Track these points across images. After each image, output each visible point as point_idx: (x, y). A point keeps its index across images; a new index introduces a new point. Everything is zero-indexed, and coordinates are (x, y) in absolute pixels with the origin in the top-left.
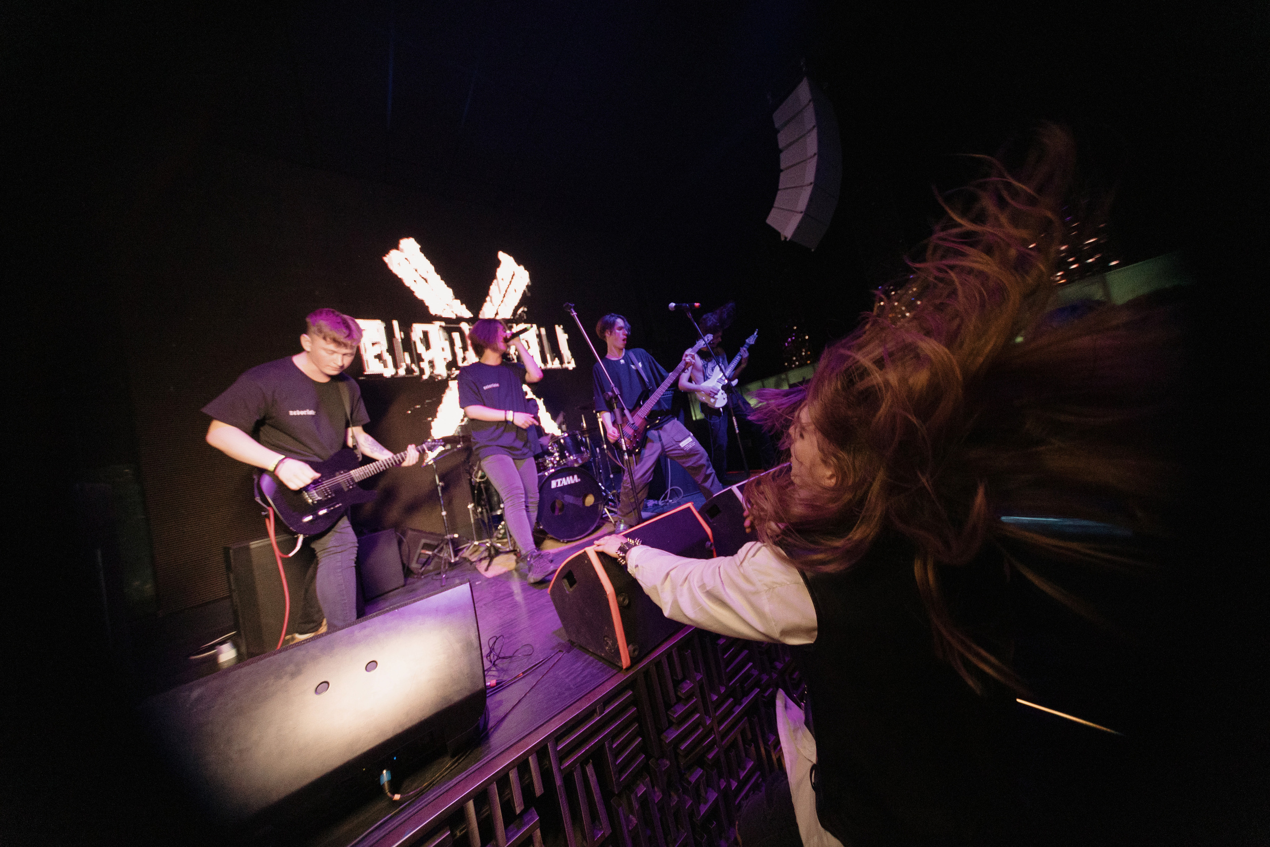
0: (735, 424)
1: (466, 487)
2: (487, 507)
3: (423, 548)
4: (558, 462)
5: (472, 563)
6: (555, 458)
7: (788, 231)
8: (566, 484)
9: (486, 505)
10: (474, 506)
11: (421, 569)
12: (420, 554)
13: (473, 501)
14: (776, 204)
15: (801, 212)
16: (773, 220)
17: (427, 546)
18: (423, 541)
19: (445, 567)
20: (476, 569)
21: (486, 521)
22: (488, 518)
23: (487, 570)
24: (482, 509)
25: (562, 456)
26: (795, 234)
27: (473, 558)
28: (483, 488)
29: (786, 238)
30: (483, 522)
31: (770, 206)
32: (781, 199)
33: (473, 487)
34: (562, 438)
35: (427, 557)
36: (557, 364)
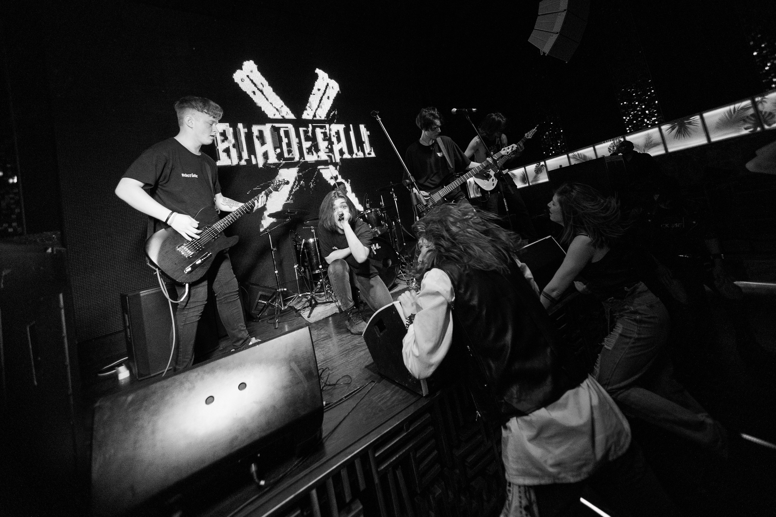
1: (293, 252)
2: (309, 267)
3: (260, 299)
5: (297, 311)
7: (546, 49)
9: (308, 266)
10: (298, 266)
11: (259, 315)
12: (258, 303)
13: (298, 262)
14: (536, 27)
15: (557, 33)
16: (534, 39)
17: (263, 297)
18: (260, 293)
19: (277, 313)
20: (300, 315)
21: (308, 278)
22: (310, 276)
23: (309, 317)
24: (305, 269)
26: (551, 51)
27: (298, 307)
28: (306, 252)
29: (544, 53)
30: (306, 279)
31: (531, 28)
32: (540, 23)
33: (298, 252)
34: (367, 214)
35: (263, 305)
36: (361, 155)
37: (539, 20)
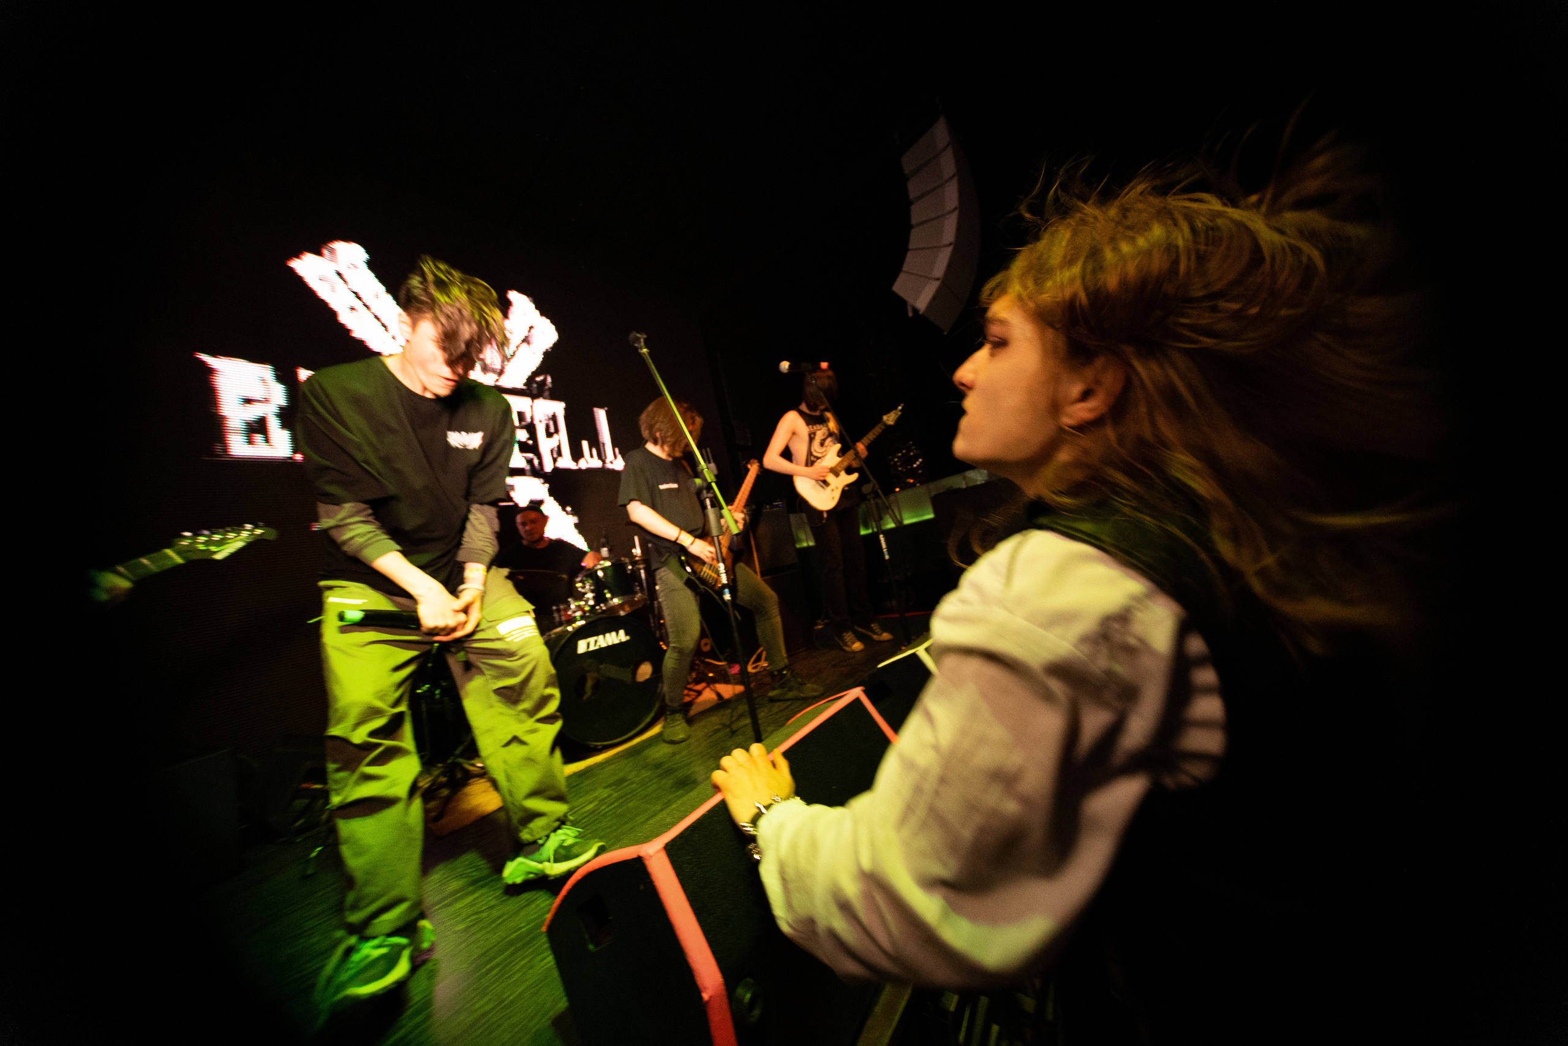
0: (884, 545)
3: (305, 779)
4: (593, 607)
6: (587, 601)
7: (921, 301)
8: (604, 645)
12: (298, 791)
14: (905, 268)
15: (938, 279)
16: (900, 287)
25: (599, 598)
26: (930, 305)
29: (918, 311)
31: (898, 269)
32: (911, 261)
34: (601, 569)
36: (596, 463)
37: (909, 257)
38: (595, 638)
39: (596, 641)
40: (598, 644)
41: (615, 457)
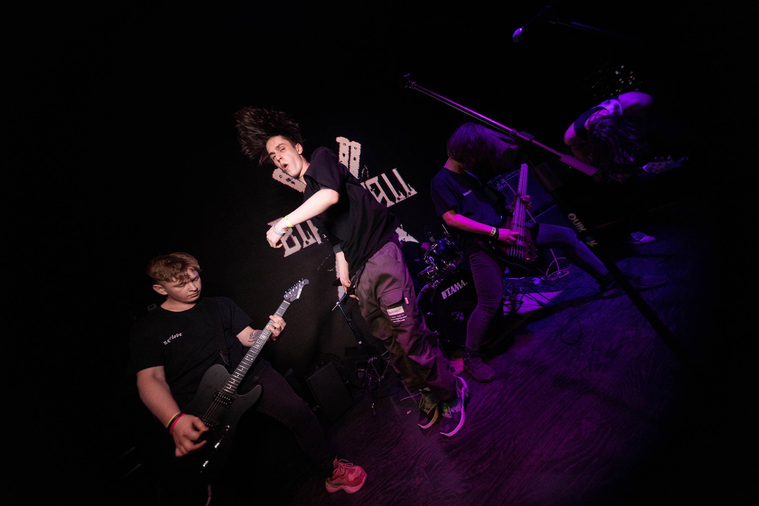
4: (439, 271)
38: (449, 288)
39: (450, 291)
40: (452, 291)
41: (411, 190)
